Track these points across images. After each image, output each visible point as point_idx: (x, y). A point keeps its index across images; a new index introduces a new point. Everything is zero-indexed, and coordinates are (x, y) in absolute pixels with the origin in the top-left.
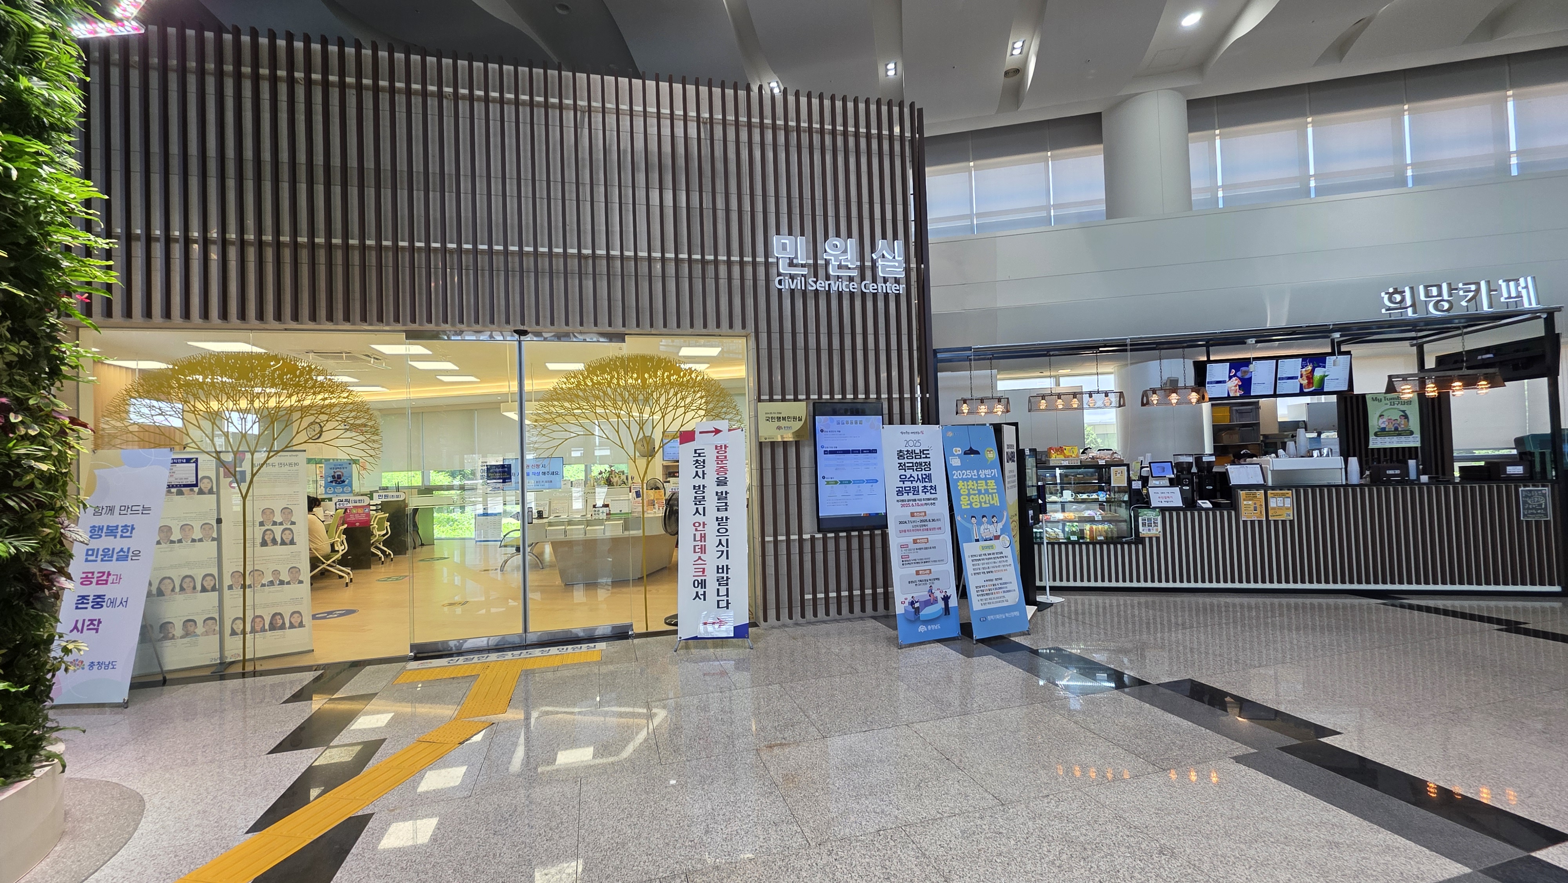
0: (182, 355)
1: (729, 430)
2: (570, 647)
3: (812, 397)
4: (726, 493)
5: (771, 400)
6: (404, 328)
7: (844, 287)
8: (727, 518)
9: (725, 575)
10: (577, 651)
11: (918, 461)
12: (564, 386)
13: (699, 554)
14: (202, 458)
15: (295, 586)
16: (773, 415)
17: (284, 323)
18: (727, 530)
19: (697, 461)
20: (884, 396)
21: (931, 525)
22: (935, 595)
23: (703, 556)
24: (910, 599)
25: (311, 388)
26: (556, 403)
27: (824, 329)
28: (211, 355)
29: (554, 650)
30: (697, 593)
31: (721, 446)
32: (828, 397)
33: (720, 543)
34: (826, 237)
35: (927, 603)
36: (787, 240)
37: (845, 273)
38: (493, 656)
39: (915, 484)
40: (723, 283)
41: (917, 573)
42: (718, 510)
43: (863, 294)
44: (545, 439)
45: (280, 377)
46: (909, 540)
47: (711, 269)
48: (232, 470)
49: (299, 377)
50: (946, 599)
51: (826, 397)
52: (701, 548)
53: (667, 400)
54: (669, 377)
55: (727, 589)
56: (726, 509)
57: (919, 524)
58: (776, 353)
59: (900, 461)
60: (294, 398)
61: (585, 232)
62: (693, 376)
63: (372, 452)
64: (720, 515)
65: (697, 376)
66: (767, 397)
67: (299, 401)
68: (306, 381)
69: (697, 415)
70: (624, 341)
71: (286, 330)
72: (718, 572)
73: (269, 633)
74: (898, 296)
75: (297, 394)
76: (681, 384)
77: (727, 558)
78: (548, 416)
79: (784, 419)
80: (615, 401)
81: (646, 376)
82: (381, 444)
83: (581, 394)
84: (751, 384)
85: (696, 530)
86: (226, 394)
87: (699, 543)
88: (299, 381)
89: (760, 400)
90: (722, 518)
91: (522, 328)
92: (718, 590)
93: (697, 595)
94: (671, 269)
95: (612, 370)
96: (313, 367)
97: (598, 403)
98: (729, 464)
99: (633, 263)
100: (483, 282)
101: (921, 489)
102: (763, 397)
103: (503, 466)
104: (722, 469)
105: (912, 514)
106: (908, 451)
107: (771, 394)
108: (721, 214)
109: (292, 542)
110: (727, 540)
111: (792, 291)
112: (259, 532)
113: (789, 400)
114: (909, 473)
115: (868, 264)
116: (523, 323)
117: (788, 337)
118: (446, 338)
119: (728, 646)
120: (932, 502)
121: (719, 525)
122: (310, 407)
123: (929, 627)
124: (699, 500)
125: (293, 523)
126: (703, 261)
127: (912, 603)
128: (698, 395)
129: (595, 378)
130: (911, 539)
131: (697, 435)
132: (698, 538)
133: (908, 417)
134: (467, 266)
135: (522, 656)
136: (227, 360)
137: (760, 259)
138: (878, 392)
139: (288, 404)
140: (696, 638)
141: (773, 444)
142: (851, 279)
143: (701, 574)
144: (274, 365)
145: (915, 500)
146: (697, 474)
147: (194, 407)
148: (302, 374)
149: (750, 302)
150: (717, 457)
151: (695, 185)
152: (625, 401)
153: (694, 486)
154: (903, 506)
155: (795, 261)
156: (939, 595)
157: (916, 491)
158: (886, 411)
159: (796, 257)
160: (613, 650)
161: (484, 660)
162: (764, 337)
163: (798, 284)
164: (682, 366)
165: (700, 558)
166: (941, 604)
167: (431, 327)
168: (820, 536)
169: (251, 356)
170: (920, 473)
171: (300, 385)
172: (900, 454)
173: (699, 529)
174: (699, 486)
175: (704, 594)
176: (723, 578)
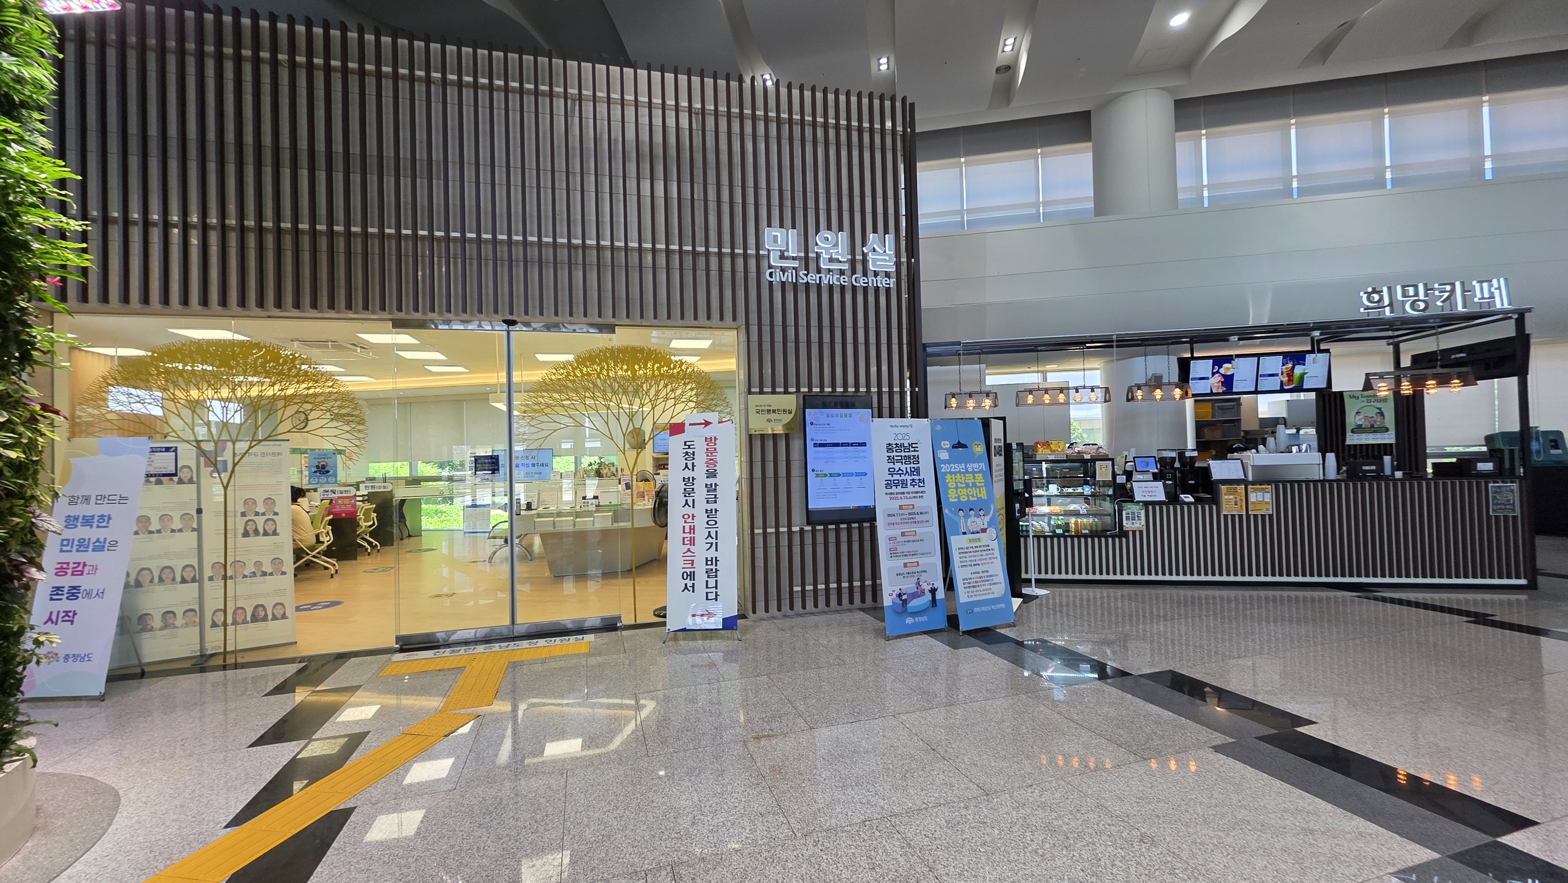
0: (162, 342)
1: (719, 423)
2: (558, 639)
3: (802, 390)
4: (716, 485)
5: (761, 392)
6: (390, 317)
7: (834, 280)
8: (716, 511)
9: (713, 567)
10: (565, 642)
11: (907, 454)
12: (553, 377)
13: (688, 546)
14: (182, 447)
15: (278, 578)
16: (763, 408)
17: (267, 310)
18: (716, 522)
19: (687, 453)
20: (874, 389)
21: (919, 518)
22: (922, 587)
23: (692, 548)
24: (897, 591)
25: (295, 377)
26: (545, 394)
27: (814, 322)
28: (191, 342)
29: (542, 642)
30: (686, 585)
31: (711, 438)
32: (818, 390)
33: (709, 535)
34: (817, 231)
35: (914, 596)
36: (778, 232)
37: (835, 266)
38: (480, 648)
39: (903, 477)
40: (714, 274)
41: (905, 565)
42: (708, 502)
43: (854, 288)
44: (534, 430)
45: (263, 365)
46: (896, 532)
47: (702, 260)
48: (213, 460)
49: (282, 365)
50: (933, 591)
51: (816, 390)
52: (690, 540)
53: (658, 392)
54: (659, 369)
55: (716, 582)
56: (715, 502)
57: (907, 516)
58: (766, 346)
59: (889, 454)
60: (277, 387)
61: (575, 222)
62: (683, 367)
63: (357, 442)
64: (710, 507)
65: (688, 368)
66: (757, 390)
67: (282, 390)
68: (290, 370)
69: (687, 408)
70: (614, 332)
71: (269, 317)
72: (707, 564)
73: (251, 625)
74: (888, 290)
75: (281, 382)
76: (672, 376)
77: (716, 550)
78: (536, 407)
79: (774, 411)
80: (604, 392)
81: (636, 367)
82: (366, 434)
83: (570, 385)
84: (742, 377)
85: (685, 522)
86: (207, 382)
87: (688, 535)
88: (283, 370)
89: (750, 392)
90: (711, 510)
91: (510, 318)
92: (707, 581)
93: (686, 587)
94: (662, 260)
95: (601, 361)
96: (297, 355)
97: (587, 395)
98: (719, 457)
99: (623, 254)
100: (471, 270)
101: (909, 482)
102: (753, 390)
103: (491, 457)
104: (711, 462)
105: (901, 507)
106: (896, 444)
107: (761, 386)
108: (712, 206)
109: (275, 533)
110: (716, 532)
111: (783, 284)
112: (240, 523)
113: (779, 393)
114: (897, 466)
115: (859, 257)
116: (511, 313)
117: (778, 330)
118: (433, 326)
119: (717, 638)
120: (920, 495)
121: (708, 517)
122: (293, 396)
123: (916, 619)
124: (688, 492)
125: (276, 514)
126: (694, 253)
127: (900, 595)
128: (689, 387)
129: (585, 369)
130: (899, 532)
131: (687, 427)
132: (687, 530)
133: (897, 410)
134: (455, 254)
135: (510, 648)
136: (208, 347)
137: (752, 251)
138: (868, 386)
139: (270, 393)
140: (684, 630)
141: (763, 437)
142: (842, 272)
143: (690, 566)
144: (256, 354)
145: (903, 493)
146: (687, 466)
147: (173, 394)
148: (285, 362)
149: (741, 294)
150: (707, 449)
151: (686, 176)
152: (615, 393)
153: (684, 479)
154: (891, 499)
155: (786, 254)
156: (926, 588)
157: (904, 484)
158: (875, 404)
159: (787, 250)
160: (601, 642)
161: (471, 652)
162: (754, 329)
163: (789, 277)
164: (672, 358)
165: (689, 550)
166: (928, 597)
167: (418, 316)
168: (809, 528)
169: (232, 343)
170: (908, 466)
171: (284, 374)
172: (889, 447)
173: (688, 521)
174: (689, 478)
175: (693, 586)
176: (712, 570)
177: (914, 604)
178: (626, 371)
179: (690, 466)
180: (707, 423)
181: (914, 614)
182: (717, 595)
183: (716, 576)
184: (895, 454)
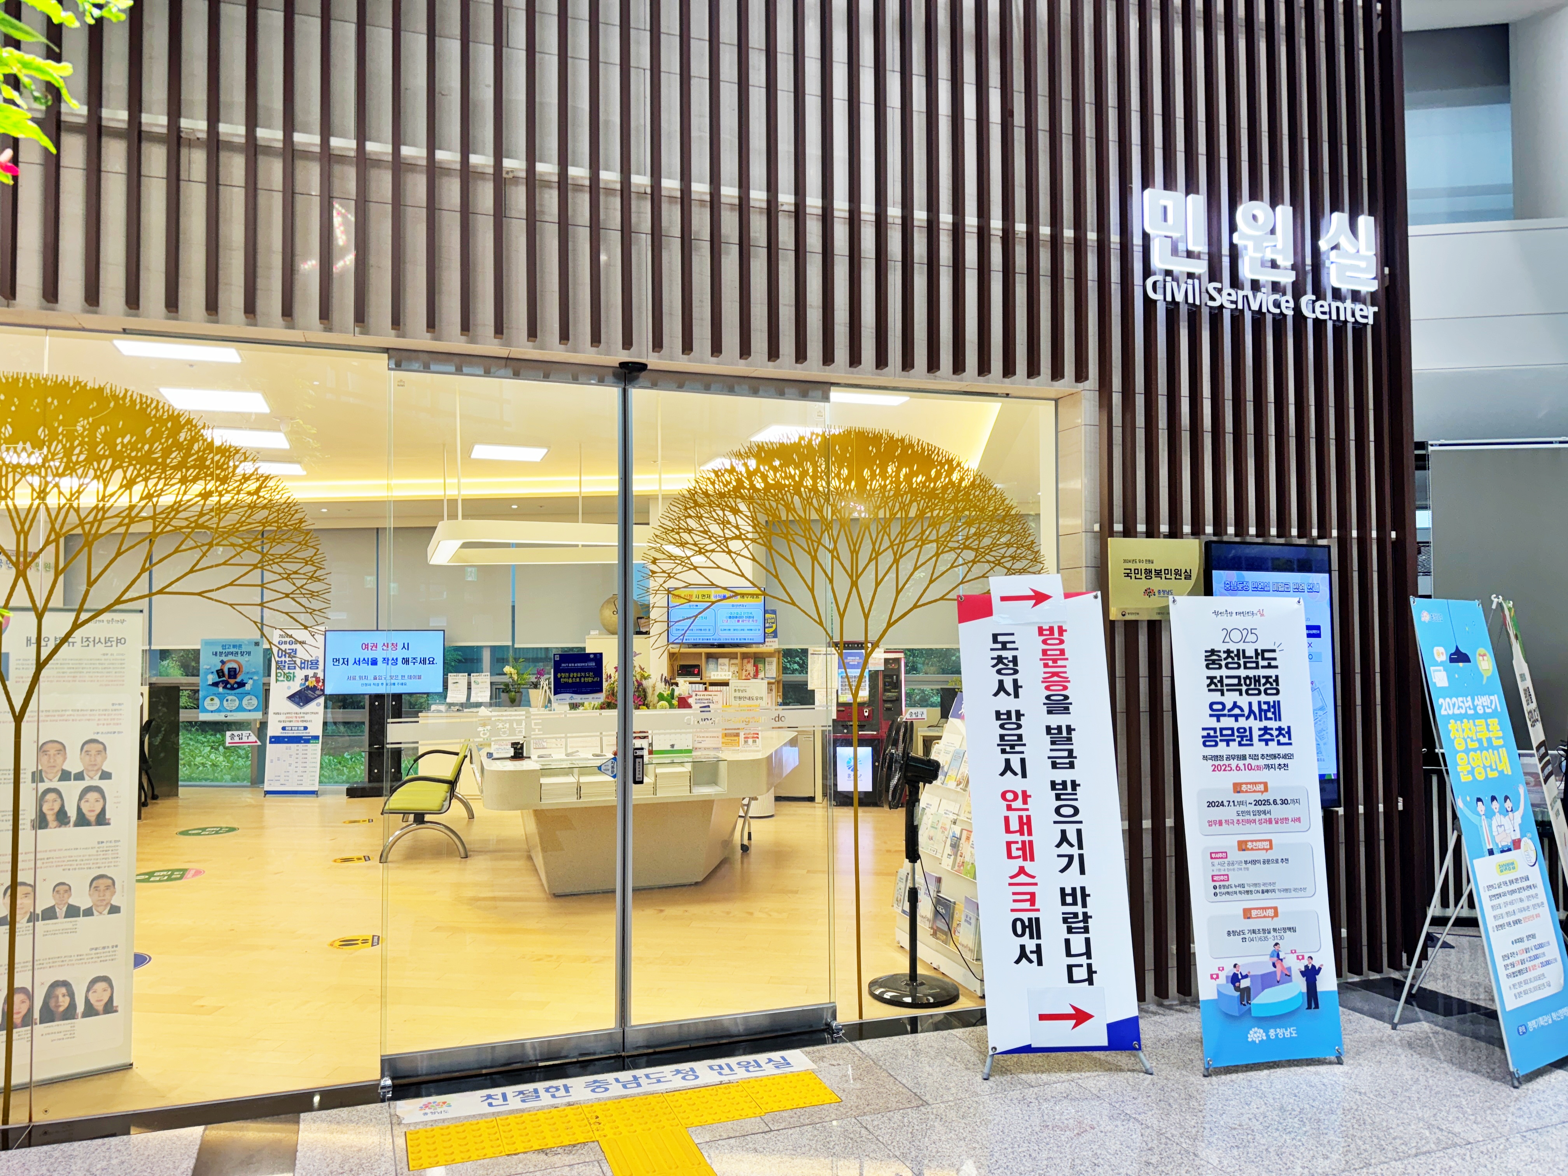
1: (1067, 596)
4: (1069, 729)
5: (1128, 533)
7: (1265, 300)
8: (1074, 785)
9: (1078, 909)
11: (1251, 673)
12: (710, 488)
13: (1020, 862)
16: (1138, 566)
17: (108, 316)
18: (1076, 811)
19: (1000, 659)
20: (1333, 533)
21: (1277, 811)
22: (1286, 963)
23: (1028, 866)
24: (1229, 971)
25: (176, 468)
30: (1023, 947)
31: (1051, 629)
32: (1232, 531)
33: (1064, 838)
35: (1268, 981)
39: (1242, 722)
41: (1247, 914)
42: (1054, 765)
45: (109, 440)
46: (1227, 841)
49: (151, 441)
50: (1311, 974)
51: (1229, 531)
52: (1023, 849)
54: (908, 478)
55: (1088, 941)
56: (1072, 766)
57: (1252, 808)
59: (1212, 673)
60: (138, 489)
62: (955, 477)
64: (1059, 776)
66: (1122, 526)
67: (149, 496)
68: (166, 453)
70: (825, 398)
72: (1064, 903)
75: (146, 480)
76: (932, 495)
77: (1082, 871)
79: (1158, 573)
81: (866, 473)
82: (327, 601)
85: (1009, 808)
87: (1017, 837)
88: (150, 451)
89: (1107, 532)
90: (1064, 783)
92: (1067, 942)
93: (1023, 954)
98: (1068, 669)
101: (1256, 734)
102: (1113, 526)
104: (1055, 678)
105: (1237, 788)
106: (1228, 652)
107: (1127, 521)
109: (101, 819)
110: (1079, 832)
113: (1162, 535)
114: (1230, 698)
120: (1282, 762)
121: (1058, 798)
123: (1272, 1033)
124: (1010, 744)
125: (106, 776)
127: (1235, 979)
129: (771, 475)
130: (1234, 840)
131: (996, 604)
132: (1014, 825)
138: (1322, 525)
139: (123, 501)
140: (1027, 1049)
141: (1127, 626)
143: (1027, 905)
144: (94, 411)
145: (1244, 757)
146: (1002, 687)
150: (1044, 652)
153: (998, 714)
154: (1216, 768)
156: (1296, 967)
157: (1245, 737)
162: (1118, 400)
165: (1022, 870)
166: (1300, 985)
167: (469, 346)
170: (1255, 700)
171: (154, 462)
172: (1212, 659)
173: (1015, 805)
174: (1009, 713)
175: (1038, 950)
176: (1076, 915)
177: (1265, 998)
178: (847, 481)
179: (1009, 686)
180: (1039, 598)
181: (1265, 1021)
182: (1091, 972)
183: (1086, 930)
184: (1224, 672)
